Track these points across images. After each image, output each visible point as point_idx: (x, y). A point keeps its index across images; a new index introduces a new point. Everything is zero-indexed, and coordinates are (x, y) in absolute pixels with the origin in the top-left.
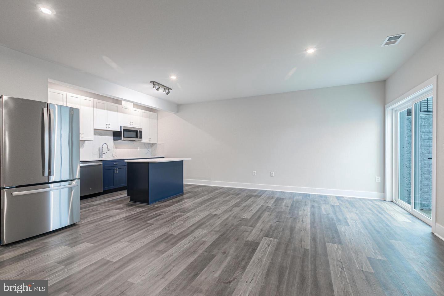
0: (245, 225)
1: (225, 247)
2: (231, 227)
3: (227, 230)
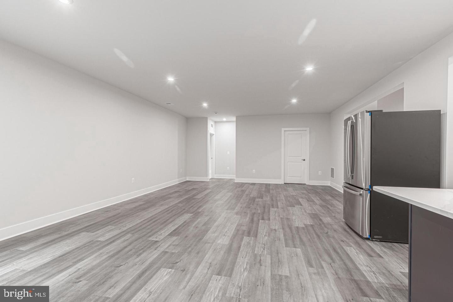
0: (173, 253)
1: (197, 231)
2: (192, 249)
3: (196, 245)
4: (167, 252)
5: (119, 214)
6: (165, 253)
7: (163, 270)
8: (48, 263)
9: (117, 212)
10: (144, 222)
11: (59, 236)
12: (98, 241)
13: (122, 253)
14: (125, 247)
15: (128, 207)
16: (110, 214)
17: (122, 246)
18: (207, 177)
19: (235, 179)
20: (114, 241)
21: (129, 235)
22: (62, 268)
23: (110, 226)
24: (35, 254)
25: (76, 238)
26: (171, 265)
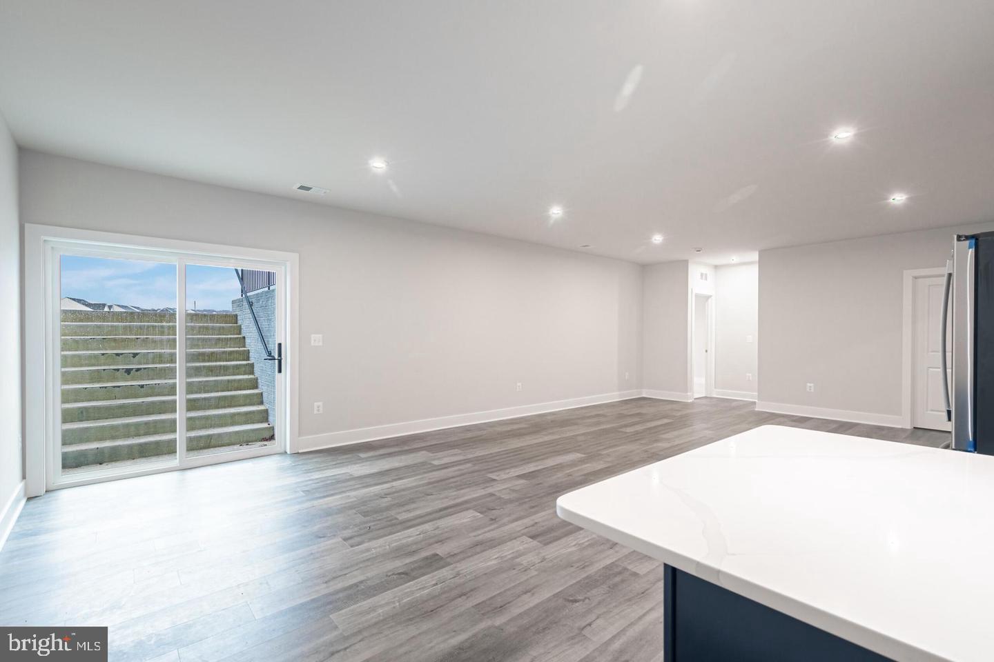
4: (494, 495)
5: (481, 436)
6: (492, 495)
7: (471, 511)
8: (373, 474)
9: (479, 433)
10: (502, 453)
11: (400, 449)
12: (430, 464)
13: (444, 483)
14: (453, 477)
15: (499, 429)
16: (469, 435)
17: (450, 475)
18: (687, 392)
19: (755, 403)
20: (446, 468)
21: (469, 465)
22: (380, 481)
23: (456, 450)
24: (368, 463)
25: (412, 455)
26: (484, 509)
